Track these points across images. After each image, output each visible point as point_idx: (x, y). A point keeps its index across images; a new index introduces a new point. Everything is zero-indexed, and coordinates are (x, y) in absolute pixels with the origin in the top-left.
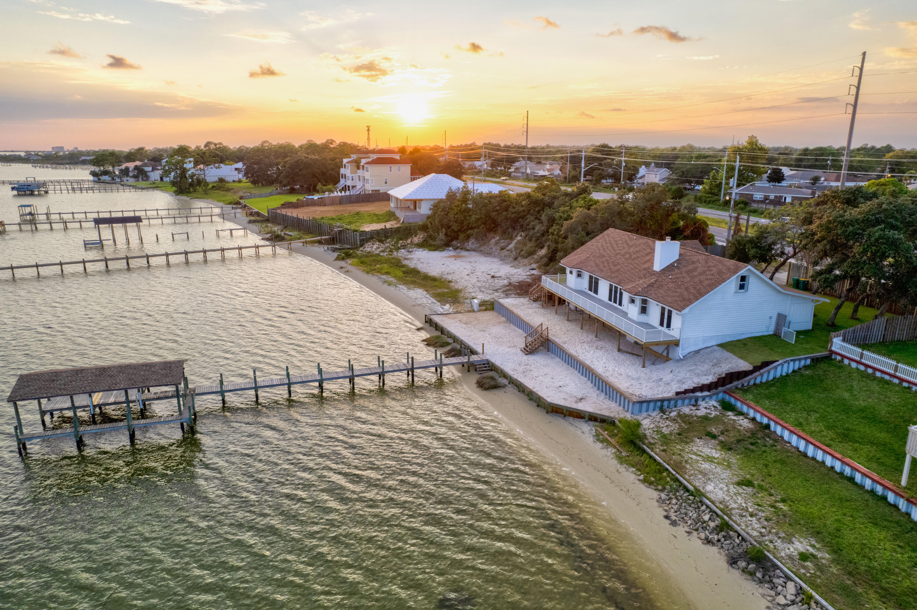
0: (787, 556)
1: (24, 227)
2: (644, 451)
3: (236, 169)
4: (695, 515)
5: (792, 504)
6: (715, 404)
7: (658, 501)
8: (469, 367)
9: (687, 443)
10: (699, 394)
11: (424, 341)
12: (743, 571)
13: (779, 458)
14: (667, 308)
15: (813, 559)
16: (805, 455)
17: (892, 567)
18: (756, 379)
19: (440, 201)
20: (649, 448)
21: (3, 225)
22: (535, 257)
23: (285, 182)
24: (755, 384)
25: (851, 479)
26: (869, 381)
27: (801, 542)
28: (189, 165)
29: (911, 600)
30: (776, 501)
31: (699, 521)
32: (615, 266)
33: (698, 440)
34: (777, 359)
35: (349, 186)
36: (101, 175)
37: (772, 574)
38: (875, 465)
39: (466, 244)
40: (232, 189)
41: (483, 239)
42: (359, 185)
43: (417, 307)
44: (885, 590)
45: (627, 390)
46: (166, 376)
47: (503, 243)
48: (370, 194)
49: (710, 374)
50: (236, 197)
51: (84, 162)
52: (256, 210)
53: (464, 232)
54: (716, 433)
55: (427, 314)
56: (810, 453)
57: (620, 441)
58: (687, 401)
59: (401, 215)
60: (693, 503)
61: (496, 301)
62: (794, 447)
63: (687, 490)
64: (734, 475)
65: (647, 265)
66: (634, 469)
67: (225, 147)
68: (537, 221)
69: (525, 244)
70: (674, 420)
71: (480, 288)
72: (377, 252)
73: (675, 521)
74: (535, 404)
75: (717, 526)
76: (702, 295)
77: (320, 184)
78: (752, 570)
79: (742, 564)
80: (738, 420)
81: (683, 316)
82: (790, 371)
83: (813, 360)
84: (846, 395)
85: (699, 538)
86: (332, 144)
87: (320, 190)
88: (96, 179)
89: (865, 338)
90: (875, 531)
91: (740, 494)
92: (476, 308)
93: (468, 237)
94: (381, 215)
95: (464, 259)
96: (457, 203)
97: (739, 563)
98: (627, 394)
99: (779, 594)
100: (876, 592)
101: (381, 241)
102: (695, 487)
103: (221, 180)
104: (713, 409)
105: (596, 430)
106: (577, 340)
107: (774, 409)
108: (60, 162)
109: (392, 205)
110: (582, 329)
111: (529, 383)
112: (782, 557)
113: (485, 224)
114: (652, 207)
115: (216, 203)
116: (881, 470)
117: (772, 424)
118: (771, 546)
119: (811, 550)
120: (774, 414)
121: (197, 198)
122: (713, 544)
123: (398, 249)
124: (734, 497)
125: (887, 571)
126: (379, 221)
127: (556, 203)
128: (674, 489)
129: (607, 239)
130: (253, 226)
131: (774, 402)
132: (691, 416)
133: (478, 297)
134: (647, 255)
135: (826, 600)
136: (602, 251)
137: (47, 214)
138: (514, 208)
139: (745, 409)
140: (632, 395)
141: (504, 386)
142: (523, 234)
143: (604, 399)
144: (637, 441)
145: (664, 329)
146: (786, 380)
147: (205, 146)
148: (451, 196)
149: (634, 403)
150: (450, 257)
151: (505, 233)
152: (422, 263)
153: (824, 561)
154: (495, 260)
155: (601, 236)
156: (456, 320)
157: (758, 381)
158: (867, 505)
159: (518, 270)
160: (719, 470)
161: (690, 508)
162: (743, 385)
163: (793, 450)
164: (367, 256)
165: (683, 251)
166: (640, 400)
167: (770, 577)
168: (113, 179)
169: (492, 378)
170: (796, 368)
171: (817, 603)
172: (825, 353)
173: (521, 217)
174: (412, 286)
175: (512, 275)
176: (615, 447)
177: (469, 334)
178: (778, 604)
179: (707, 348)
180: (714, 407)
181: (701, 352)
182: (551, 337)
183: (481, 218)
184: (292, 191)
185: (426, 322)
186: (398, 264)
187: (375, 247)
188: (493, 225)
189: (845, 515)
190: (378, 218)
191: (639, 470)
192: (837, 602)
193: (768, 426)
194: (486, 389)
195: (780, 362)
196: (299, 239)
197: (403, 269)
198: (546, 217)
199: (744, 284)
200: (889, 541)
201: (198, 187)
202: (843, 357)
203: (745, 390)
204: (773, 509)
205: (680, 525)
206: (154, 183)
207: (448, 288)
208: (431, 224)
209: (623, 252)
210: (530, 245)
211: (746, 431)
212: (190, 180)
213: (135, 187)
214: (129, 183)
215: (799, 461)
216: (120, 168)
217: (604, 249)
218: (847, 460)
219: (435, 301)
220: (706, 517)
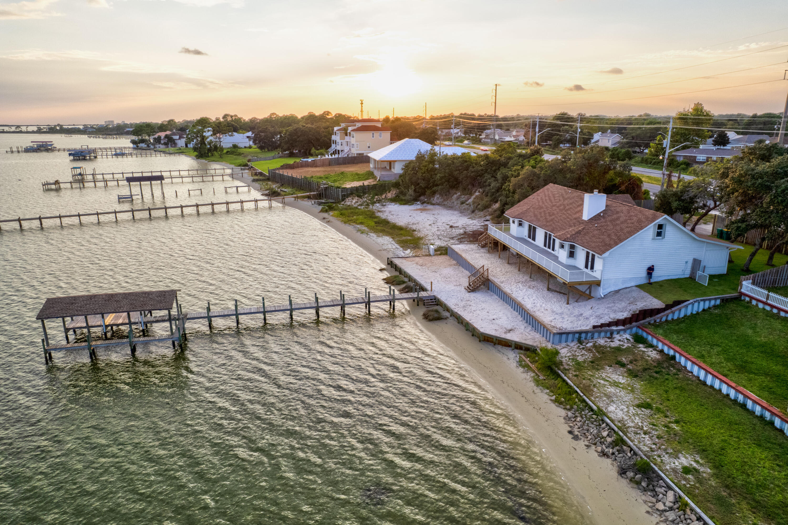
0: (672, 469)
1: (74, 185)
2: (559, 376)
3: (248, 137)
4: (596, 431)
5: (684, 425)
6: (628, 337)
7: (564, 419)
8: (418, 302)
9: (598, 370)
10: (614, 328)
11: (384, 279)
12: (631, 480)
13: (679, 385)
14: (591, 252)
15: (695, 473)
16: (704, 383)
17: (768, 483)
18: (667, 316)
19: (411, 162)
20: (563, 373)
21: (59, 183)
22: (490, 210)
23: (285, 147)
24: (666, 321)
25: (744, 406)
26: (772, 320)
27: (686, 458)
28: (208, 133)
29: (781, 512)
30: (670, 422)
31: (598, 436)
32: (550, 216)
33: (608, 368)
34: (688, 299)
35: (339, 151)
36: (139, 143)
37: (655, 483)
38: (766, 394)
39: (432, 199)
40: (243, 154)
41: (446, 194)
42: (346, 149)
43: (383, 252)
44: (757, 502)
45: (550, 323)
46: (161, 302)
47: (463, 198)
48: (354, 157)
49: (626, 310)
50: (245, 161)
51: (128, 133)
52: (260, 171)
53: (430, 188)
54: (626, 362)
55: (389, 257)
56: (709, 382)
57: (539, 366)
58: (603, 334)
59: (378, 174)
60: (595, 421)
61: (449, 247)
62: (696, 377)
63: (592, 410)
64: (635, 398)
65: (577, 215)
66: (548, 391)
67: (240, 119)
68: (493, 179)
69: (482, 200)
70: (589, 350)
71: (438, 236)
72: (356, 206)
73: (577, 435)
74: (471, 334)
75: (613, 441)
76: (621, 241)
77: (313, 148)
78: (638, 480)
79: (630, 474)
80: (647, 352)
81: (604, 259)
82: (701, 309)
83: (723, 300)
84: (750, 332)
85: (596, 451)
86: (328, 115)
87: (314, 154)
88: (135, 146)
89: (774, 282)
90: (758, 451)
91: (638, 415)
92: (432, 252)
93: (434, 193)
94: (362, 175)
95: (428, 212)
96: (424, 163)
97: (628, 473)
98: (549, 327)
99: (660, 501)
100: (748, 503)
101: (359, 196)
102: (598, 407)
103: (235, 146)
104: (626, 341)
105: (520, 357)
106: (514, 280)
107: (681, 343)
108: (109, 133)
109: (371, 166)
110: (519, 271)
111: (467, 316)
112: (667, 469)
113: (448, 181)
114: (590, 165)
115: (228, 165)
116: (771, 398)
117: (677, 356)
118: (659, 460)
119: (695, 465)
120: (680, 347)
121: (214, 161)
122: (608, 457)
123: (373, 203)
124: (633, 417)
125: (762, 486)
126: (359, 179)
127: (510, 163)
128: (580, 408)
129: (547, 193)
130: (257, 185)
131: (682, 337)
132: (605, 347)
133: (436, 243)
134: (579, 206)
135: (700, 508)
136: (541, 204)
137: (93, 175)
138: (473, 167)
139: (655, 342)
140: (554, 327)
141: (446, 318)
142: (481, 190)
143: (531, 330)
144: (554, 367)
145: (588, 271)
146: (695, 317)
147: (223, 118)
148: (420, 157)
149: (554, 334)
150: (417, 210)
151: (465, 189)
152: (392, 215)
153: (704, 475)
154: (456, 213)
155: (541, 190)
156: (413, 262)
157: (670, 318)
158: (754, 429)
159: (474, 221)
160: (622, 393)
161: (592, 426)
162: (655, 321)
163: (694, 379)
164: (346, 209)
165: (609, 203)
166: (560, 331)
167: (653, 486)
168: (148, 146)
169: (437, 311)
170: (707, 306)
171: (692, 510)
172: (735, 294)
173: (479, 176)
174: (381, 234)
175: (468, 225)
176: (534, 372)
177: (422, 274)
178: (657, 510)
179: (626, 288)
180: (627, 339)
181: (621, 292)
182: (491, 277)
183: (445, 176)
184: (291, 155)
185: (388, 264)
186: (372, 215)
187: (354, 201)
188: (455, 183)
189: (732, 436)
190: (358, 177)
191: (552, 391)
192: (710, 510)
193: (673, 358)
194: (430, 320)
195: (691, 301)
196: (292, 194)
197: (375, 220)
198: (501, 175)
199: (661, 232)
200: (770, 460)
201: (215, 152)
202: (752, 298)
203: (657, 326)
204: (666, 429)
205: (581, 439)
206: (180, 149)
207: (412, 236)
208: (403, 181)
209: (558, 204)
210: (486, 200)
211: (653, 361)
212: (209, 146)
213: (164, 152)
214: (160, 149)
215: (697, 388)
216: (154, 136)
217: (543, 202)
218: (741, 388)
219: (398, 247)
220: (605, 434)
